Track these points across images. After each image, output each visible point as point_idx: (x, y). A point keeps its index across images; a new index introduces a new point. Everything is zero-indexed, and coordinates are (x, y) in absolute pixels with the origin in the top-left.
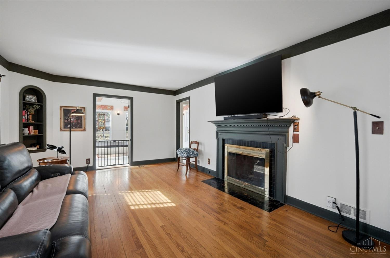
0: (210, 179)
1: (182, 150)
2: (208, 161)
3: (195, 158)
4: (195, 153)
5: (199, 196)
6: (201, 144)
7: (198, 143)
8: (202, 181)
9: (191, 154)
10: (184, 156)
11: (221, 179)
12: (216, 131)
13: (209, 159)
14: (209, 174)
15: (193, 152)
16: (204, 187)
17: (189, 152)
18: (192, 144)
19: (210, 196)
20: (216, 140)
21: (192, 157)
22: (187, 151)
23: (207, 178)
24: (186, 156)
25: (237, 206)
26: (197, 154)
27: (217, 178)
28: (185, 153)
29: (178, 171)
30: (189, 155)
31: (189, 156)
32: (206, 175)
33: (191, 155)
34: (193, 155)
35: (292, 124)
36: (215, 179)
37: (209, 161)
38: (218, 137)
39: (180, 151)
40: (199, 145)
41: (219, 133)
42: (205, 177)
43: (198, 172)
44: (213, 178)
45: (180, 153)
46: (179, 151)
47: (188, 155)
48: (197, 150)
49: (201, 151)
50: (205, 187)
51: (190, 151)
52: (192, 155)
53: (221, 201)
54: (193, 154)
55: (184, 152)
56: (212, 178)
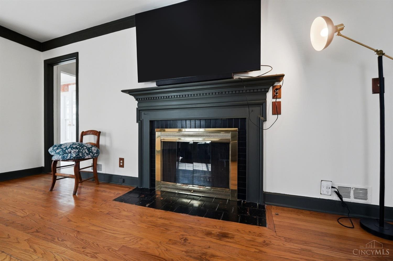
0: (128, 193)
1: (63, 147)
2: (120, 163)
3: (92, 159)
4: (94, 149)
5: (123, 236)
6: (105, 135)
7: (98, 134)
8: (115, 200)
9: (85, 152)
10: (68, 158)
11: (147, 189)
12: (137, 109)
13: (122, 160)
14: (123, 184)
15: (89, 149)
16: (124, 210)
17: (80, 149)
18: (84, 137)
19: (149, 227)
20: (138, 124)
21: (87, 157)
22: (76, 147)
23: (121, 192)
24: (74, 158)
25: (213, 232)
26: (98, 152)
27: (139, 187)
28: (72, 151)
29: (52, 190)
30: (81, 155)
31: (81, 157)
32: (117, 187)
33: (85, 154)
34: (89, 154)
35: (271, 88)
36: (136, 191)
37: (121, 161)
38: (141, 119)
39: (57, 149)
40: (101, 137)
41: (143, 113)
42: (117, 192)
43: (100, 185)
44: (133, 190)
45: (58, 153)
46: (55, 148)
47: (79, 155)
48: (97, 145)
49: (105, 147)
50: (126, 210)
51: (82, 147)
52: (87, 154)
53: (176, 232)
54: (90, 152)
55: (69, 150)
56: (131, 190)
